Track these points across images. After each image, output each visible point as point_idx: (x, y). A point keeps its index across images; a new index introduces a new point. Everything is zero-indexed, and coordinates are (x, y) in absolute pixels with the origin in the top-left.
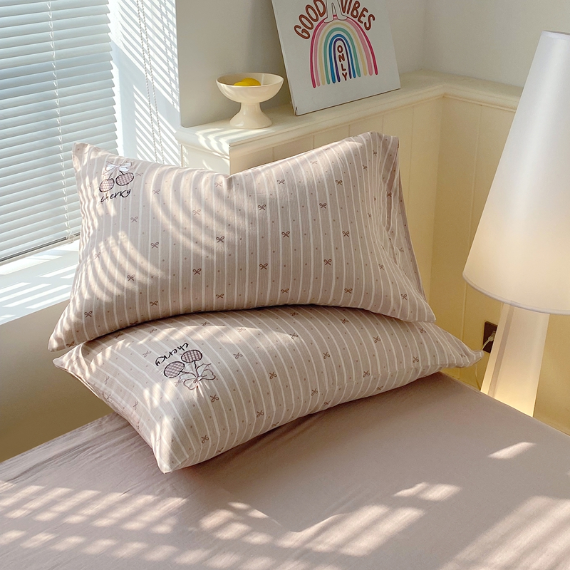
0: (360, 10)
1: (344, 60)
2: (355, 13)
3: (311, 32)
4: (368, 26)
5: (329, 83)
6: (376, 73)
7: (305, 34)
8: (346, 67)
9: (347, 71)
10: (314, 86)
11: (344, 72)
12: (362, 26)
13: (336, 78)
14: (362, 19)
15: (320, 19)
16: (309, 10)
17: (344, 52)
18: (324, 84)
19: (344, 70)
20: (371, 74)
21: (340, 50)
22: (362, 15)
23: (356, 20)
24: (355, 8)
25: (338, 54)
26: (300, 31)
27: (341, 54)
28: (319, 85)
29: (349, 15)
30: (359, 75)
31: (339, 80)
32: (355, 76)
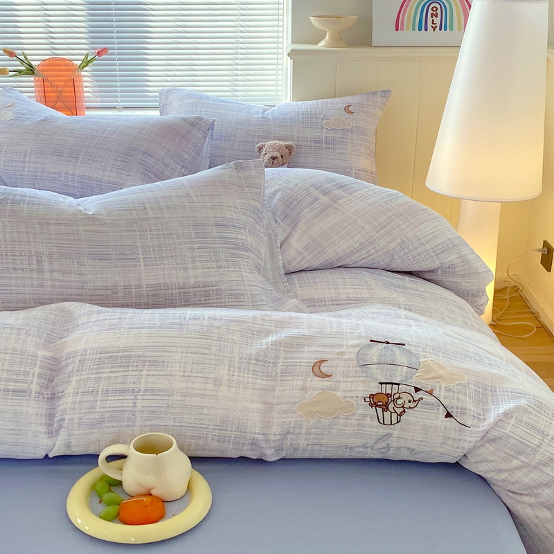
1: (437, 17)
5: (414, 29)
8: (437, 20)
9: (438, 25)
10: (397, 30)
11: (434, 26)
13: (423, 26)
17: (439, 11)
18: (408, 29)
19: (433, 23)
21: (435, 9)
25: (430, 12)
27: (435, 13)
28: (402, 29)
30: (451, 29)
31: (426, 30)
32: (445, 29)
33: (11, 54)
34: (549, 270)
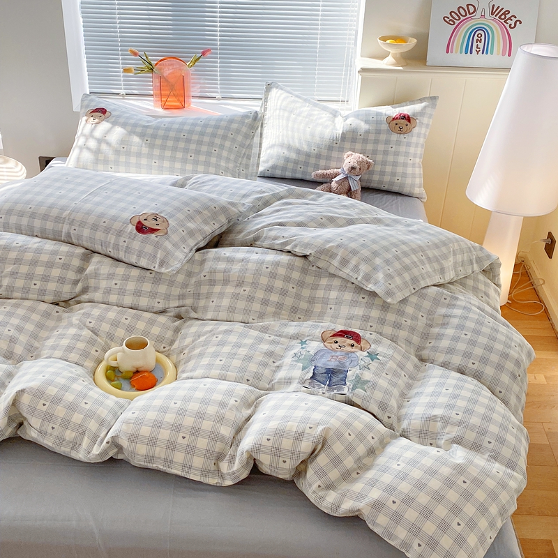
0: (508, 16)
1: (480, 42)
2: (503, 17)
3: (457, 22)
4: (512, 26)
5: (461, 52)
6: (509, 55)
7: (451, 22)
8: (481, 45)
9: (481, 50)
10: (447, 52)
11: (478, 50)
12: (507, 26)
13: (469, 50)
14: (509, 21)
15: (468, 16)
16: (461, 10)
17: (483, 38)
18: (456, 53)
19: (478, 48)
20: (503, 55)
21: (480, 36)
22: (510, 19)
23: (503, 21)
24: (504, 14)
25: (476, 38)
26: (448, 20)
27: (479, 39)
28: (452, 52)
29: (497, 17)
30: (492, 54)
31: (471, 53)
32: (487, 53)
33: (135, 54)
34: (550, 256)
